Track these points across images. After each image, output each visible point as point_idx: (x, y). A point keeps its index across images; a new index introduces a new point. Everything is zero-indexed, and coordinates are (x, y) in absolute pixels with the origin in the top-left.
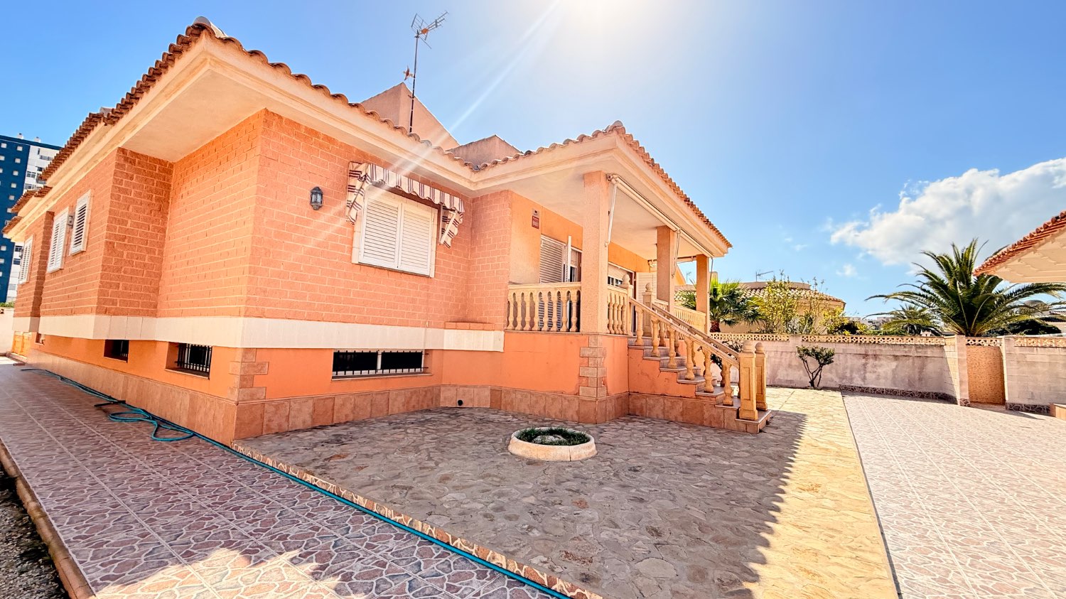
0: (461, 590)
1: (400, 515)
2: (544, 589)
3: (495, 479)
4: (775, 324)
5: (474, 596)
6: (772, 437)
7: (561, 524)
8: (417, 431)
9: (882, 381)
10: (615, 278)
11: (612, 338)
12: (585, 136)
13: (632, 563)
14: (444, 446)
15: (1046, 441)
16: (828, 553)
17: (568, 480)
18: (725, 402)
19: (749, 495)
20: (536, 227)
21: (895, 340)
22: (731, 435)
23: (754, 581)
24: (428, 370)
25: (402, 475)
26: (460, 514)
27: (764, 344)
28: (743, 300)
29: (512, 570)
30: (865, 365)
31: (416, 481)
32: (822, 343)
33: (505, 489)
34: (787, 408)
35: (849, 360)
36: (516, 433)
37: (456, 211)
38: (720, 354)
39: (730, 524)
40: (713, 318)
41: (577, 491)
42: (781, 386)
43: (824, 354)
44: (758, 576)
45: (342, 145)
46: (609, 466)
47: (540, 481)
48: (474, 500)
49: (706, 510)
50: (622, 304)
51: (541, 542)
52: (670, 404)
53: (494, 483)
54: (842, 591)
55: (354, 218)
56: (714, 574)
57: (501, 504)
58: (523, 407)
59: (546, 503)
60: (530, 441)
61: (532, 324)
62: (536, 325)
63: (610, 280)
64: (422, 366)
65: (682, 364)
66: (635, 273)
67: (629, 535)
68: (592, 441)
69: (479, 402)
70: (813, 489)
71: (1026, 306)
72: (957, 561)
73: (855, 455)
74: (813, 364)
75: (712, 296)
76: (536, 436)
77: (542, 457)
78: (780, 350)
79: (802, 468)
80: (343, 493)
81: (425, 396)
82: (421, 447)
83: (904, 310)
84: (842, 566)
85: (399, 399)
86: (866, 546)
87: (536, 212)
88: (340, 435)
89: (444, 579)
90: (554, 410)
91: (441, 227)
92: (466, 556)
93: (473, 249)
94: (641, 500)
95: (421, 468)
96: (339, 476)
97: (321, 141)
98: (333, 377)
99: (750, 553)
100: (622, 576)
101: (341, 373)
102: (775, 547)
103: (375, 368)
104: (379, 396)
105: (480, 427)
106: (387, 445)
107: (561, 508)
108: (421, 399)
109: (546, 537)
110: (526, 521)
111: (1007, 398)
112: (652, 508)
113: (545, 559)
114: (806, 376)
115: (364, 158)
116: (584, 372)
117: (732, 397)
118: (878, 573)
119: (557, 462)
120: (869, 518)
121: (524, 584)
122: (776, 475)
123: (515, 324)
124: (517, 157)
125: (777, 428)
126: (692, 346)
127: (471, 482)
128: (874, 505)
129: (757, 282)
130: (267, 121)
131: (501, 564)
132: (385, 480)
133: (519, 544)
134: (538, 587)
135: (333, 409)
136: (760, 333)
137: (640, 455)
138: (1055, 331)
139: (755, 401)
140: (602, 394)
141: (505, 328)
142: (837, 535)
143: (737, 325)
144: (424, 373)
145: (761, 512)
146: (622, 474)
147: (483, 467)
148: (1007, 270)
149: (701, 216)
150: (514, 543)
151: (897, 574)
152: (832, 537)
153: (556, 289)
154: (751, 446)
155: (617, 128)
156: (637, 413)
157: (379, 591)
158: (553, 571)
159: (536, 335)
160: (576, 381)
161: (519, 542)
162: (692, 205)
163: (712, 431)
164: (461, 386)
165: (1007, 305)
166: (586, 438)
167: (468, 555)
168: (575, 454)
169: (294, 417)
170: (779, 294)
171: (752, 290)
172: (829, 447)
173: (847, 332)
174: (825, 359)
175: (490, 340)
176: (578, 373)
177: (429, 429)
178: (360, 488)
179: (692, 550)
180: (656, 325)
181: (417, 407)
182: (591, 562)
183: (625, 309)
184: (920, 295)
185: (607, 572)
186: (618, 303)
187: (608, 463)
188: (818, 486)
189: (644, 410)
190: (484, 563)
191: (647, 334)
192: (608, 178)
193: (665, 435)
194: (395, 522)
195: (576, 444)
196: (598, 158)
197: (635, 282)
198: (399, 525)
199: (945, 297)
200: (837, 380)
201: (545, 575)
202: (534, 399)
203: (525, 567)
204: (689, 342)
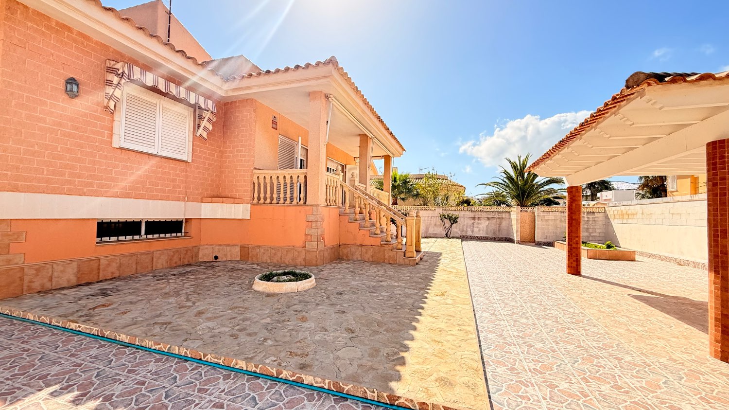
0: (210, 390)
1: (160, 344)
2: (274, 379)
3: (241, 309)
4: (428, 200)
5: (220, 393)
6: (423, 267)
7: (288, 334)
8: (178, 281)
9: (481, 232)
10: (332, 168)
11: (328, 208)
12: (310, 64)
13: (334, 352)
14: (201, 290)
15: (557, 263)
16: (447, 329)
17: (295, 305)
18: (398, 247)
19: (408, 301)
20: (275, 128)
21: (488, 209)
22: (400, 267)
23: (406, 351)
24: (188, 234)
25: (163, 314)
26: (211, 337)
27: (421, 212)
28: (411, 185)
29: (250, 370)
30: (473, 223)
31: (175, 318)
32: (453, 211)
33: (248, 315)
34: (432, 250)
35: (466, 221)
36: (258, 276)
37: (210, 112)
38: (396, 218)
39: (395, 320)
40: (393, 196)
41: (301, 311)
42: (430, 237)
43: (453, 217)
44: (408, 348)
45: (97, 43)
46: (324, 292)
47: (275, 306)
48: (223, 325)
49: (383, 314)
50: (335, 185)
51: (274, 347)
52: (365, 251)
53: (240, 312)
54: (452, 349)
55: (113, 108)
56: (385, 351)
57: (245, 326)
58: (266, 258)
59: (278, 321)
60: (268, 280)
61: (272, 199)
62: (275, 199)
63: (328, 169)
64: (183, 231)
65: (373, 225)
66: (346, 165)
67: (334, 334)
68: (313, 277)
69: (231, 256)
70: (442, 294)
71: (547, 191)
72: (507, 324)
73: (465, 273)
74: (447, 223)
75: (393, 183)
76: (274, 277)
77: (277, 291)
78: (430, 216)
79: (437, 283)
80: (107, 334)
81: (186, 254)
82: (180, 293)
83: (494, 192)
84: (453, 335)
85: (162, 257)
86: (466, 322)
87: (275, 117)
88: (104, 289)
89: (196, 385)
90: (288, 259)
91: (197, 123)
92: (215, 366)
93: (225, 142)
94: (344, 312)
95: (180, 308)
96: (103, 320)
97: (74, 36)
98: (97, 243)
99: (406, 336)
100: (327, 361)
101: (105, 239)
102: (420, 330)
103: (139, 233)
104: (144, 257)
105: (231, 274)
106: (150, 293)
107: (289, 323)
108: (182, 256)
109: (276, 344)
110: (263, 335)
111: (536, 239)
112: (350, 316)
113: (275, 359)
114: (443, 231)
115: (120, 56)
116: (309, 232)
117: (402, 245)
118: (471, 336)
119: (288, 293)
120: (469, 308)
121: (259, 377)
122: (424, 289)
123: (259, 199)
124: (259, 74)
125: (426, 262)
126: (379, 213)
127: (222, 313)
128: (472, 300)
129: (419, 174)
130: (9, 8)
131: (243, 367)
132: (147, 320)
133: (256, 352)
134: (269, 378)
135: (99, 269)
136: (420, 205)
137: (345, 284)
138: (558, 203)
139: (414, 246)
140: (321, 246)
141: (252, 201)
142: (452, 319)
143: (407, 201)
144: (184, 236)
145: (413, 311)
146: (332, 297)
147: (232, 301)
148: (539, 169)
149: (387, 129)
150: (253, 351)
151: (480, 336)
152: (450, 320)
153: (289, 174)
154: (411, 273)
155: (332, 61)
156: (344, 258)
157: (137, 404)
158: (280, 365)
159: (275, 207)
160: (303, 238)
161: (256, 350)
162: (381, 121)
163: (390, 266)
164: (216, 245)
165: (539, 190)
166: (309, 276)
167: (217, 366)
168: (301, 286)
169: (58, 277)
170: (431, 181)
171: (416, 179)
172: (452, 270)
173: (466, 205)
174: (454, 220)
175: (239, 211)
176: (304, 233)
177: (189, 278)
178: (122, 328)
179: (372, 338)
180: (357, 200)
181: (179, 263)
182: (307, 355)
183: (337, 189)
184: (501, 184)
185: (317, 360)
186: (333, 184)
187: (323, 291)
188: (445, 292)
189: (349, 255)
190: (229, 368)
191: (352, 206)
192: (327, 97)
193: (361, 270)
194: (156, 350)
195: (302, 280)
196: (319, 81)
197: (345, 172)
198: (160, 352)
199: (513, 186)
200: (459, 232)
201: (275, 369)
202: (273, 251)
203: (260, 366)
204: (378, 210)
